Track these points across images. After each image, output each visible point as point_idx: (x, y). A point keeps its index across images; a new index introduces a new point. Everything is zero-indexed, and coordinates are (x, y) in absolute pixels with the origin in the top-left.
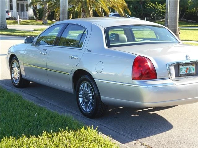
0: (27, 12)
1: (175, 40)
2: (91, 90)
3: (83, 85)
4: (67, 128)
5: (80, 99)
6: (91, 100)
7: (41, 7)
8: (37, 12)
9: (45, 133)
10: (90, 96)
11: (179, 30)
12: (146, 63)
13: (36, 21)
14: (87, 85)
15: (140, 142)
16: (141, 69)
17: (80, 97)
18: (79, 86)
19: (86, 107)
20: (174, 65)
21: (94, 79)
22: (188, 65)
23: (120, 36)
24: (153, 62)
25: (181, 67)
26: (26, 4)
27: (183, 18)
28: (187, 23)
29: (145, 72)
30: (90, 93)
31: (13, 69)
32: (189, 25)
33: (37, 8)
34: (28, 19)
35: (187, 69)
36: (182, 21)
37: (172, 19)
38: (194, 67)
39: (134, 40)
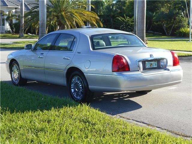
0: (4, 26)
1: (142, 45)
2: (81, 82)
3: (74, 79)
4: (68, 105)
5: (72, 89)
6: (81, 89)
7: (17, 21)
8: (14, 26)
9: (53, 108)
10: (80, 87)
11: (146, 41)
12: (122, 60)
13: (12, 35)
14: (78, 79)
15: (119, 116)
16: (119, 64)
17: (72, 88)
18: (71, 80)
19: (77, 96)
20: (142, 61)
21: (83, 73)
22: (152, 61)
23: (100, 42)
24: (127, 59)
25: (147, 63)
26: (3, 19)
27: (150, 30)
28: (154, 35)
29: (121, 67)
30: (80, 84)
31: (13, 71)
32: (156, 37)
33: (13, 22)
34: (4, 33)
35: (151, 64)
36: (149, 33)
37: (140, 31)
38: (156, 63)
39: (111, 45)
